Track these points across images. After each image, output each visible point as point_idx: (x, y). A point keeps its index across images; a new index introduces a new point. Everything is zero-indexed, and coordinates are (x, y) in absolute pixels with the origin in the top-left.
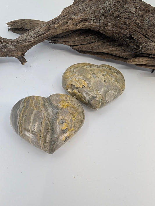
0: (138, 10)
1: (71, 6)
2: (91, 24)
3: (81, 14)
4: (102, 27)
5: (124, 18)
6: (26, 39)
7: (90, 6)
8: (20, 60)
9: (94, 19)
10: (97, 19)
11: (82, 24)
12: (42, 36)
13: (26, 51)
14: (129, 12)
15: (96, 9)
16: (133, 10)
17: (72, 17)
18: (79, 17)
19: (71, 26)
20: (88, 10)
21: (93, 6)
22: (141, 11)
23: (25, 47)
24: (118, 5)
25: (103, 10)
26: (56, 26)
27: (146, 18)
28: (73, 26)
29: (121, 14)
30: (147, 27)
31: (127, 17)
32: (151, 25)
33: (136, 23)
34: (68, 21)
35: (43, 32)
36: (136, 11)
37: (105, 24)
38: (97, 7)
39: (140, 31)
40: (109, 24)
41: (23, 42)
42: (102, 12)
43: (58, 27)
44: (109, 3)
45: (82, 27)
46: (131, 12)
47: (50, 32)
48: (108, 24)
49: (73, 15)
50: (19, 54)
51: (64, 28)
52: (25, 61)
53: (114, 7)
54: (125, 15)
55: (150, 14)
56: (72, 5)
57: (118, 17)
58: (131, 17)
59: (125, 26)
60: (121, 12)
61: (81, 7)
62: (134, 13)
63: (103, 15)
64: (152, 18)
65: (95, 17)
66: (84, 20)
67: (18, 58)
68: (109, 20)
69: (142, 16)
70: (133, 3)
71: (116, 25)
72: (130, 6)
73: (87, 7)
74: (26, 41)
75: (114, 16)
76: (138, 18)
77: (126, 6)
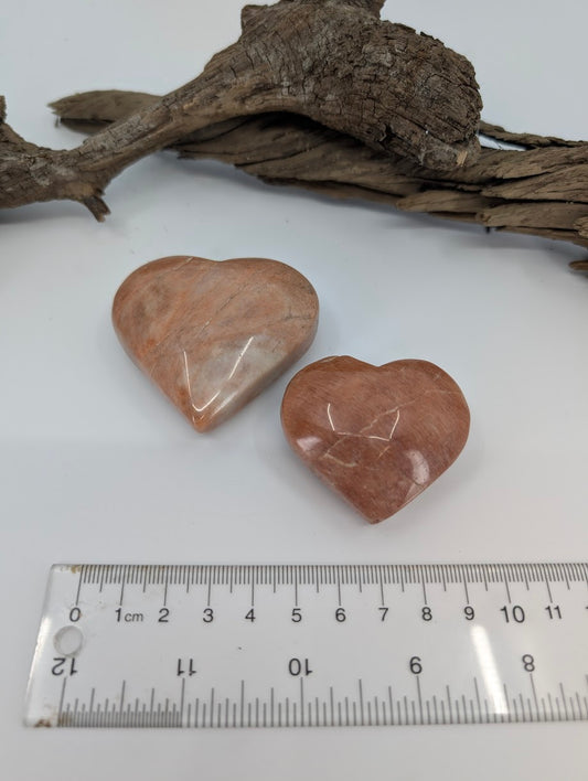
0: (398, 59)
1: (231, 48)
2: (283, 100)
3: (251, 72)
4: (314, 107)
5: (365, 81)
6: (104, 148)
7: (276, 51)
8: (91, 209)
9: (288, 84)
10: (296, 84)
11: (258, 98)
12: (150, 136)
13: (107, 181)
14: (374, 64)
15: (292, 58)
16: (386, 59)
17: (227, 81)
18: (247, 80)
19: (229, 105)
20: (271, 60)
21: (283, 49)
22: (407, 62)
23: (103, 170)
24: (349, 46)
25: (308, 59)
26: (186, 106)
27: (420, 81)
28: (236, 105)
29: (357, 70)
30: (423, 103)
31: (373, 78)
32: (432, 99)
33: (397, 95)
34: (218, 91)
35: (152, 126)
36: (394, 61)
37: (318, 98)
38: (295, 53)
39: (408, 113)
40: (330, 97)
41: (98, 157)
42: (307, 64)
43: (191, 109)
44: (324, 40)
45: (261, 107)
46: (379, 65)
47: (171, 125)
48: (327, 99)
49: (231, 74)
50: (88, 191)
51: (210, 110)
52: (106, 210)
53: (339, 51)
54: (366, 71)
55: (429, 68)
56: (235, 44)
57: (349, 76)
58: (382, 78)
59: (368, 103)
60: (356, 63)
61: (252, 53)
62: (389, 65)
63: (311, 71)
64: (434, 78)
65: (291, 78)
66: (264, 88)
67: (86, 201)
68: (328, 86)
69: (409, 74)
70: (384, 40)
71: (346, 100)
72: (378, 48)
73: (267, 53)
74: (106, 153)
75: (340, 75)
76: (399, 80)
77: (367, 48)
